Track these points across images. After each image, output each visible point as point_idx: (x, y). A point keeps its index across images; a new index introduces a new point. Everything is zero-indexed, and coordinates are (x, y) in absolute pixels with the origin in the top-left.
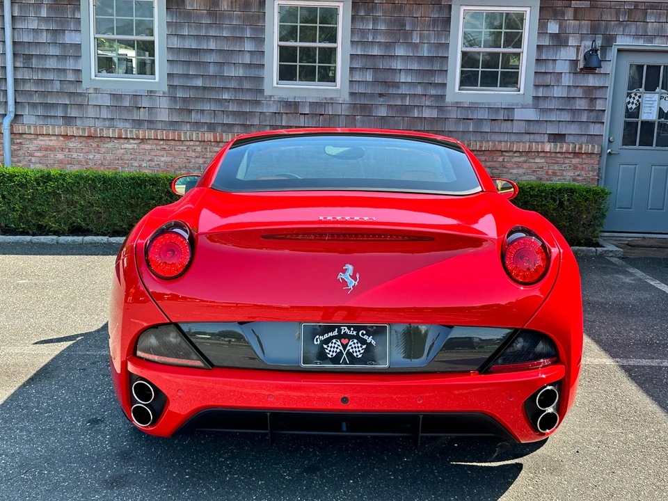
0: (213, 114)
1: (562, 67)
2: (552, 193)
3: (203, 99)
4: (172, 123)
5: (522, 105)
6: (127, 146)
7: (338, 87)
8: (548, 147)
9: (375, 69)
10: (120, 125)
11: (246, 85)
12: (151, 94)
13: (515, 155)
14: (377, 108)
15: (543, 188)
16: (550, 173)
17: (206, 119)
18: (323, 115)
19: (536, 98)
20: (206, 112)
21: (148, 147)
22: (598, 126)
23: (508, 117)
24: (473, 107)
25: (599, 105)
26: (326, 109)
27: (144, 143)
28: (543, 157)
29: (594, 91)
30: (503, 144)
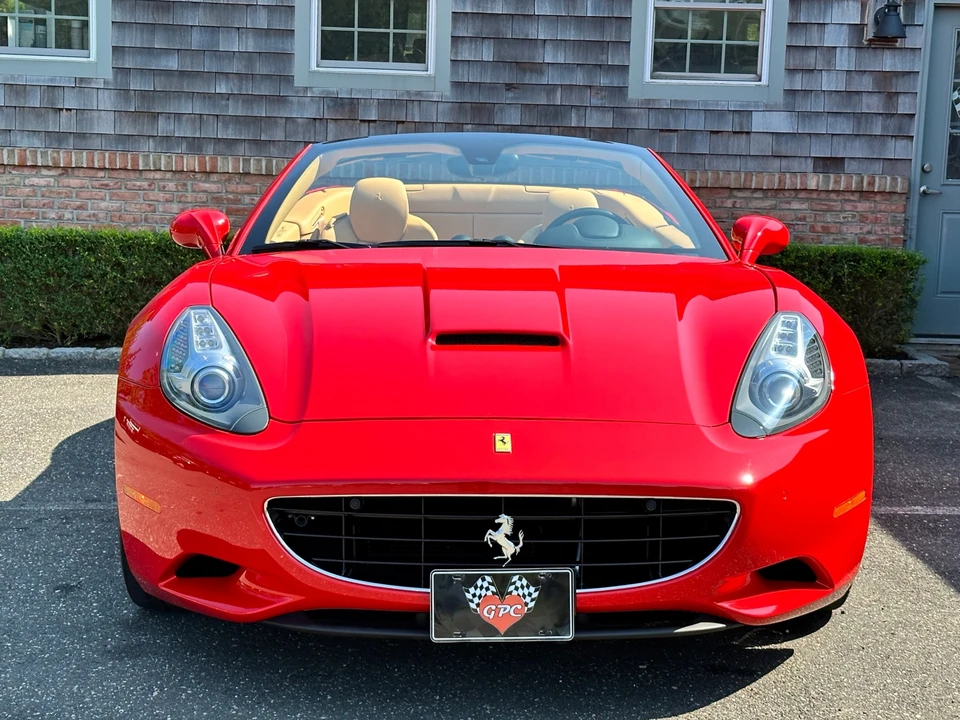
0: (198, 122)
1: (836, 37)
2: (821, 263)
3: (179, 94)
4: (121, 138)
5: (766, 106)
6: (35, 181)
7: (431, 71)
8: (813, 182)
9: (499, 40)
10: (24, 142)
11: (261, 68)
12: (81, 84)
13: (756, 195)
14: (502, 110)
15: (805, 253)
16: (819, 229)
17: (186, 131)
18: (403, 122)
19: (791, 93)
20: (184, 118)
21: (74, 182)
22: (902, 143)
23: (741, 126)
24: (677, 109)
25: (903, 106)
26: (410, 112)
27: (68, 175)
28: (803, 200)
29: (894, 81)
30: (733, 175)
